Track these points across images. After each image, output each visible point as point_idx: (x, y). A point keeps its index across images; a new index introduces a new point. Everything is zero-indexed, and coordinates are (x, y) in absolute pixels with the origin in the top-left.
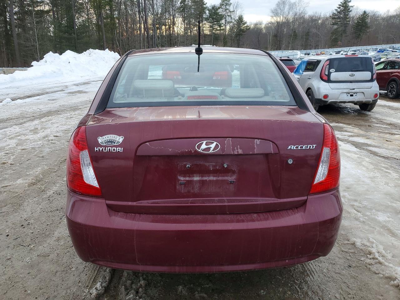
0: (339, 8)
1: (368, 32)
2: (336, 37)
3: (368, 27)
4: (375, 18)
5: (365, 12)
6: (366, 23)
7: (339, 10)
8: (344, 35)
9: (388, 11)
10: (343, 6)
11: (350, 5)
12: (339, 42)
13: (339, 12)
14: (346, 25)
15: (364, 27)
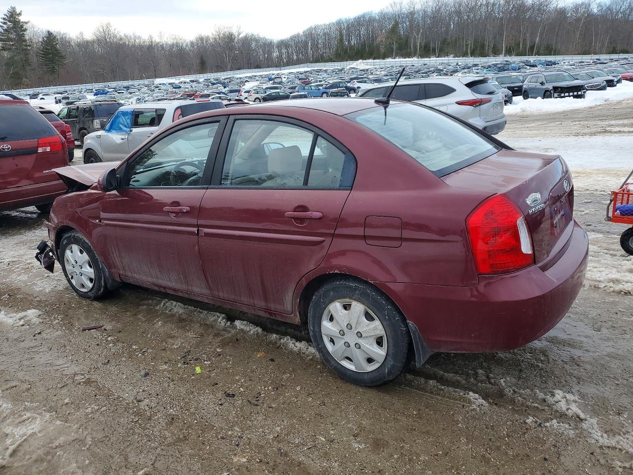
0: (5, 23)
1: (65, 64)
2: (16, 70)
3: (62, 56)
4: (66, 43)
5: (50, 34)
6: (56, 50)
7: (5, 27)
8: (28, 68)
9: (81, 34)
10: (10, 21)
11: (21, 21)
12: (24, 79)
13: (5, 30)
14: (26, 52)
15: (56, 56)
